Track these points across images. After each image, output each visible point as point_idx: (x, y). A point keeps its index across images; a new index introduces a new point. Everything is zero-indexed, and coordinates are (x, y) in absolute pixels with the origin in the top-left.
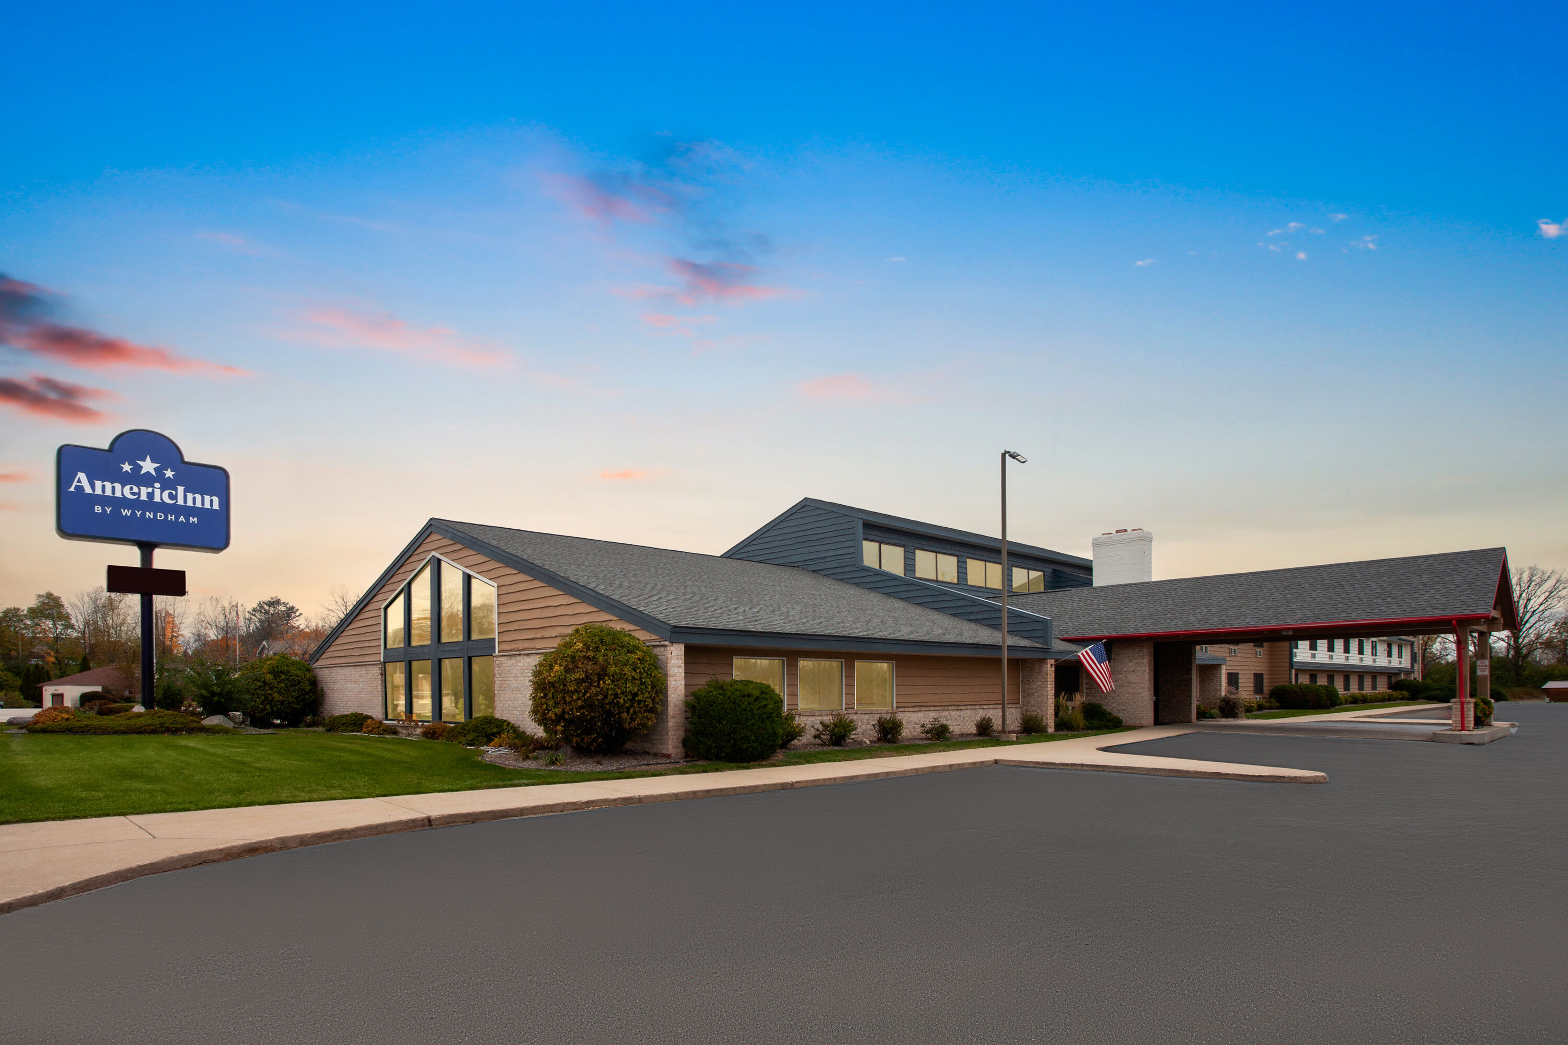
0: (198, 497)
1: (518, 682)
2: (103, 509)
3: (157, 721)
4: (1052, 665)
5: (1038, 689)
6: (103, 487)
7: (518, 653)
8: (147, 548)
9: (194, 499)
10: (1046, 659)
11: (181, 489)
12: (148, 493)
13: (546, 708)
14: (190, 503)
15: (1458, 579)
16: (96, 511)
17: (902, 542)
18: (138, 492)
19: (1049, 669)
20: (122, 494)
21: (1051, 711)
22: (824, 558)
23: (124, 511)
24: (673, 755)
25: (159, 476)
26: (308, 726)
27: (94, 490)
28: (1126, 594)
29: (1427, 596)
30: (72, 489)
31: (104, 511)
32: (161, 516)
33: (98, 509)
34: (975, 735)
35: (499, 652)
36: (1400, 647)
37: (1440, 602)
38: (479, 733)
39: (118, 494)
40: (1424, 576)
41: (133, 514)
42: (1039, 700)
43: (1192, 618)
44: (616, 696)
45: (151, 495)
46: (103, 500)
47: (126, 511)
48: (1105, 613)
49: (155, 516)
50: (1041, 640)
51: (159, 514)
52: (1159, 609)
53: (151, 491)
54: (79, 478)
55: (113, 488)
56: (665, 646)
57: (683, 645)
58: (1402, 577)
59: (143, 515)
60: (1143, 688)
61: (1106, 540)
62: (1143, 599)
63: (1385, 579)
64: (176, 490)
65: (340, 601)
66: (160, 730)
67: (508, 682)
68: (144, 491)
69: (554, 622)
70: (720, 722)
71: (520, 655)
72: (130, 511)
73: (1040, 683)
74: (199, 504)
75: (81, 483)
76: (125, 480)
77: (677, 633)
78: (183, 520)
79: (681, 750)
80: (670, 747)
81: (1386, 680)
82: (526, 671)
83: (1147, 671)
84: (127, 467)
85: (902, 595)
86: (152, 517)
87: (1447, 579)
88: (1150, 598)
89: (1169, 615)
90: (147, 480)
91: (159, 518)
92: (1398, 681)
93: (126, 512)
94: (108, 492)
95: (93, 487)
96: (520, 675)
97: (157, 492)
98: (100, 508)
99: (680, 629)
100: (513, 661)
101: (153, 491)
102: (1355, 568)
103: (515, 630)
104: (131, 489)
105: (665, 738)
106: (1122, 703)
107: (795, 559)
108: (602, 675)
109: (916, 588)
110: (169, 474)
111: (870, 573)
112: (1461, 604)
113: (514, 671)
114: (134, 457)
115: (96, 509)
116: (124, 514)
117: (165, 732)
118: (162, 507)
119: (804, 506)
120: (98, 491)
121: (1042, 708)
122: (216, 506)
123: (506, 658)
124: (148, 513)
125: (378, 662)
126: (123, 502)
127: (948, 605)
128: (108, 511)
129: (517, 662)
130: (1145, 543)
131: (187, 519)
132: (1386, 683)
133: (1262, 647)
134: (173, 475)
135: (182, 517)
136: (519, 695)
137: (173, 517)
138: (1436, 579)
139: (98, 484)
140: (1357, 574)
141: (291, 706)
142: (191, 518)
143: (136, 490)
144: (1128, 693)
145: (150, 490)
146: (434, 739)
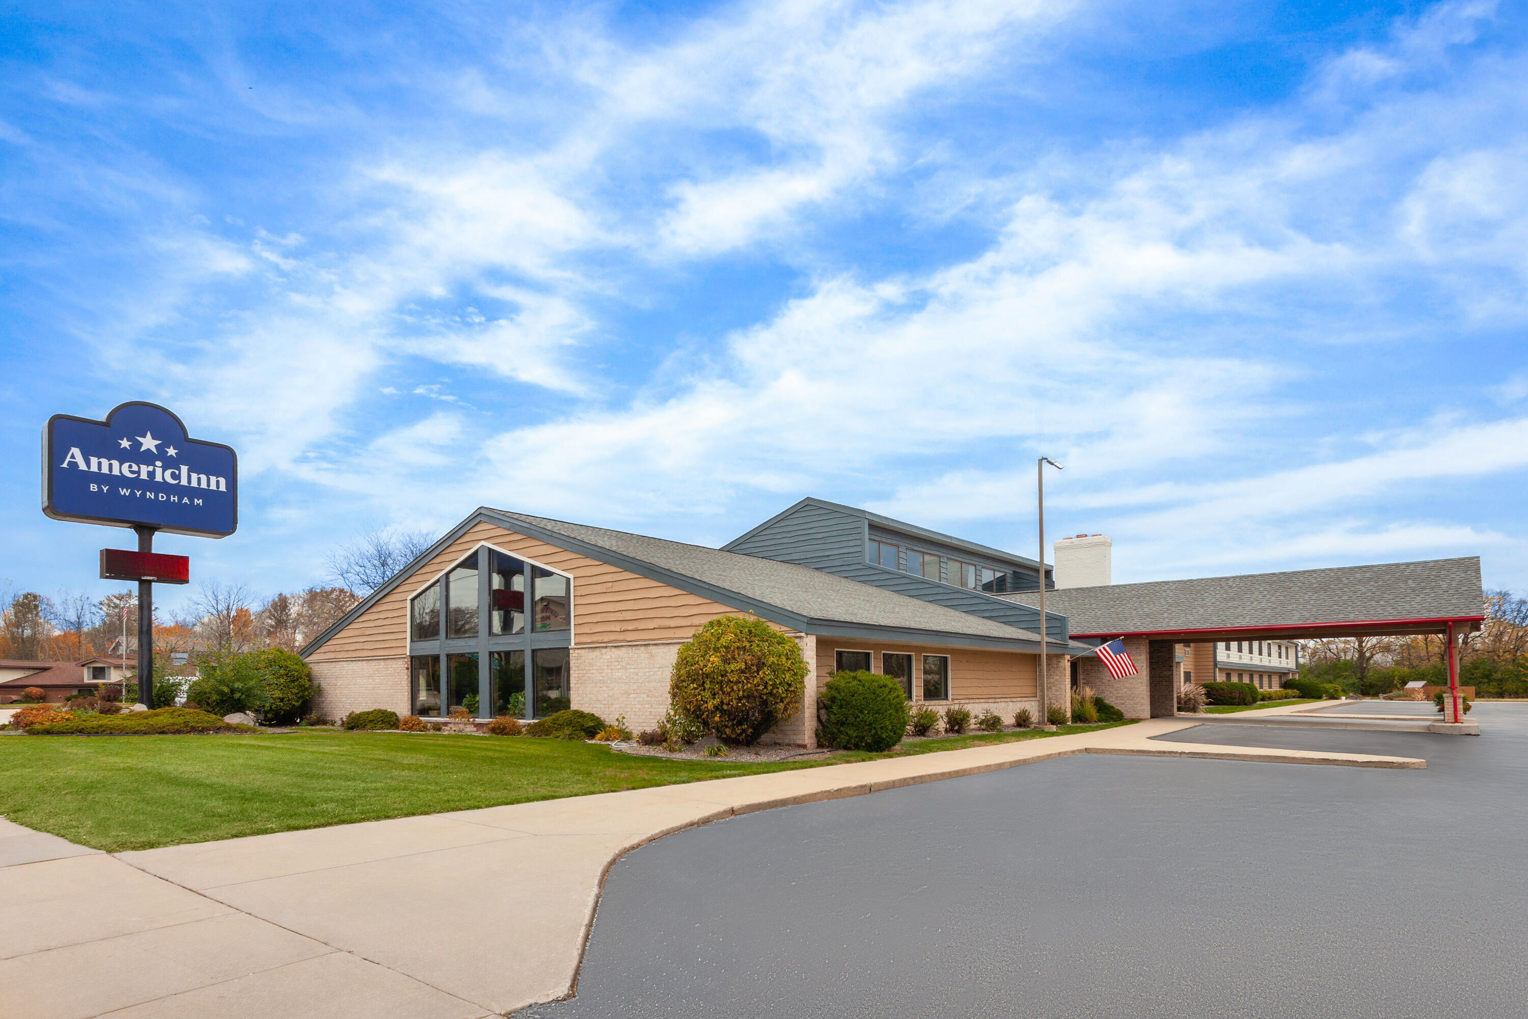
0: (203, 478)
1: (604, 675)
2: (99, 487)
3: (181, 720)
4: (1068, 661)
5: (1056, 683)
6: (100, 464)
7: (605, 645)
8: (145, 530)
9: (199, 479)
10: (1063, 655)
11: (184, 469)
12: (148, 471)
13: (702, 699)
14: (194, 484)
15: (1444, 585)
16: (92, 490)
17: (894, 542)
18: (137, 470)
19: (1066, 664)
20: (121, 472)
21: (1068, 705)
22: (828, 556)
23: (122, 491)
24: (808, 746)
25: (161, 454)
26: (312, 725)
27: (89, 466)
28: (1116, 595)
29: (1418, 599)
30: (65, 465)
31: (100, 489)
32: (162, 497)
33: (94, 487)
34: (1013, 726)
35: (575, 644)
36: (1287, 648)
37: (1432, 605)
38: (573, 727)
39: (116, 472)
40: (1410, 581)
41: (133, 494)
42: (1057, 693)
43: (1191, 618)
44: (774, 686)
45: (152, 474)
46: (99, 478)
47: (125, 490)
48: (1100, 612)
49: (156, 496)
50: (1059, 637)
51: (160, 495)
52: (1154, 609)
53: (152, 470)
54: (73, 454)
55: (111, 466)
56: (800, 637)
57: (815, 637)
58: (1388, 582)
59: (143, 495)
60: (1141, 683)
61: (1068, 544)
62: (1134, 599)
63: (1372, 583)
64: (179, 470)
65: (210, 594)
66: (185, 729)
67: (589, 675)
68: (144, 470)
69: (651, 614)
70: (861, 712)
71: (606, 647)
72: (129, 490)
73: (1058, 677)
74: (204, 485)
75: (75, 459)
76: (123, 457)
77: (813, 624)
78: (187, 501)
79: (814, 741)
80: (806, 737)
81: (1278, 679)
82: (614, 664)
83: (1145, 667)
84: (125, 443)
85: (912, 593)
86: (153, 497)
87: (1433, 584)
88: (1141, 599)
89: (1166, 615)
90: (147, 458)
91: (160, 499)
92: (1288, 681)
93: (124, 492)
94: (105, 470)
95: (88, 464)
96: (606, 668)
97: (159, 471)
98: (96, 486)
99: (815, 621)
100: (597, 653)
101: (154, 470)
102: (1340, 573)
103: (597, 622)
104: (130, 466)
105: (800, 729)
106: (1119, 697)
107: (794, 557)
108: (760, 665)
109: (927, 586)
110: (172, 452)
111: (878, 572)
112: (1453, 607)
113: (598, 664)
114: (133, 434)
115: (92, 487)
116: (122, 494)
117: (190, 732)
118: (164, 487)
119: (806, 506)
120: (94, 468)
121: (1061, 701)
122: (223, 488)
123: (587, 651)
124: (148, 493)
125: (404, 656)
126: (122, 481)
127: (961, 602)
128: (105, 489)
129: (602, 654)
130: (1106, 548)
131: (192, 501)
132: (1278, 682)
133: (1190, 647)
134: (175, 453)
135: (186, 498)
136: (605, 688)
137: (176, 499)
138: (1423, 584)
139: (94, 461)
140: (1344, 579)
141: (291, 704)
142: (196, 500)
143: (135, 468)
144: (1126, 688)
145: (151, 468)
146: (503, 735)
